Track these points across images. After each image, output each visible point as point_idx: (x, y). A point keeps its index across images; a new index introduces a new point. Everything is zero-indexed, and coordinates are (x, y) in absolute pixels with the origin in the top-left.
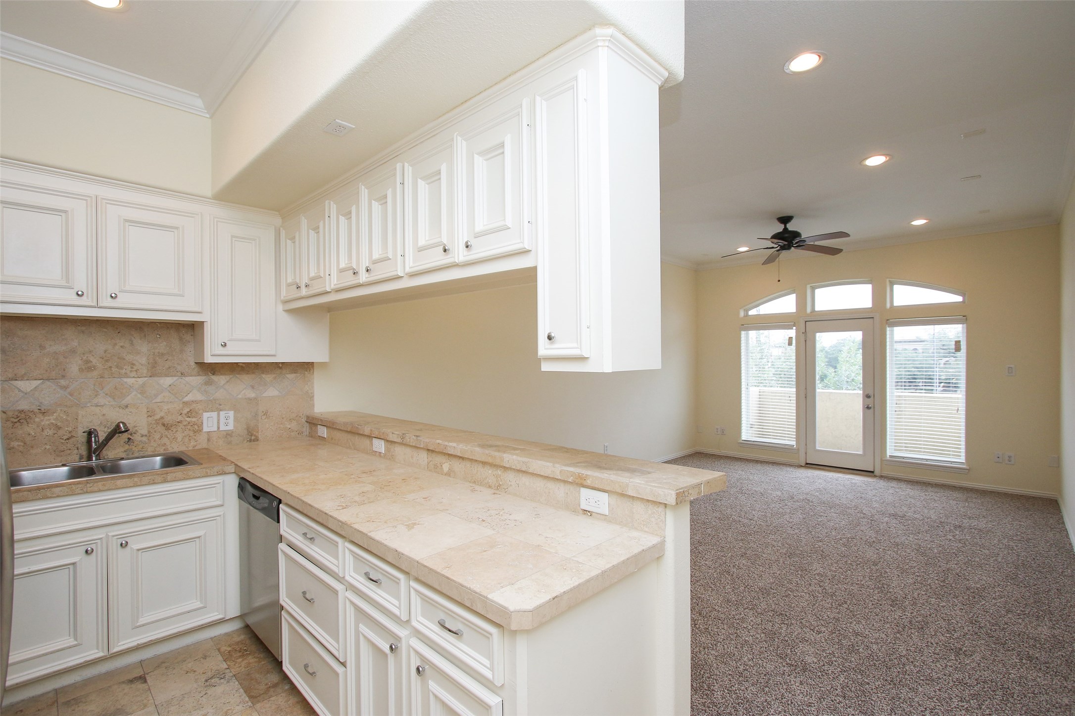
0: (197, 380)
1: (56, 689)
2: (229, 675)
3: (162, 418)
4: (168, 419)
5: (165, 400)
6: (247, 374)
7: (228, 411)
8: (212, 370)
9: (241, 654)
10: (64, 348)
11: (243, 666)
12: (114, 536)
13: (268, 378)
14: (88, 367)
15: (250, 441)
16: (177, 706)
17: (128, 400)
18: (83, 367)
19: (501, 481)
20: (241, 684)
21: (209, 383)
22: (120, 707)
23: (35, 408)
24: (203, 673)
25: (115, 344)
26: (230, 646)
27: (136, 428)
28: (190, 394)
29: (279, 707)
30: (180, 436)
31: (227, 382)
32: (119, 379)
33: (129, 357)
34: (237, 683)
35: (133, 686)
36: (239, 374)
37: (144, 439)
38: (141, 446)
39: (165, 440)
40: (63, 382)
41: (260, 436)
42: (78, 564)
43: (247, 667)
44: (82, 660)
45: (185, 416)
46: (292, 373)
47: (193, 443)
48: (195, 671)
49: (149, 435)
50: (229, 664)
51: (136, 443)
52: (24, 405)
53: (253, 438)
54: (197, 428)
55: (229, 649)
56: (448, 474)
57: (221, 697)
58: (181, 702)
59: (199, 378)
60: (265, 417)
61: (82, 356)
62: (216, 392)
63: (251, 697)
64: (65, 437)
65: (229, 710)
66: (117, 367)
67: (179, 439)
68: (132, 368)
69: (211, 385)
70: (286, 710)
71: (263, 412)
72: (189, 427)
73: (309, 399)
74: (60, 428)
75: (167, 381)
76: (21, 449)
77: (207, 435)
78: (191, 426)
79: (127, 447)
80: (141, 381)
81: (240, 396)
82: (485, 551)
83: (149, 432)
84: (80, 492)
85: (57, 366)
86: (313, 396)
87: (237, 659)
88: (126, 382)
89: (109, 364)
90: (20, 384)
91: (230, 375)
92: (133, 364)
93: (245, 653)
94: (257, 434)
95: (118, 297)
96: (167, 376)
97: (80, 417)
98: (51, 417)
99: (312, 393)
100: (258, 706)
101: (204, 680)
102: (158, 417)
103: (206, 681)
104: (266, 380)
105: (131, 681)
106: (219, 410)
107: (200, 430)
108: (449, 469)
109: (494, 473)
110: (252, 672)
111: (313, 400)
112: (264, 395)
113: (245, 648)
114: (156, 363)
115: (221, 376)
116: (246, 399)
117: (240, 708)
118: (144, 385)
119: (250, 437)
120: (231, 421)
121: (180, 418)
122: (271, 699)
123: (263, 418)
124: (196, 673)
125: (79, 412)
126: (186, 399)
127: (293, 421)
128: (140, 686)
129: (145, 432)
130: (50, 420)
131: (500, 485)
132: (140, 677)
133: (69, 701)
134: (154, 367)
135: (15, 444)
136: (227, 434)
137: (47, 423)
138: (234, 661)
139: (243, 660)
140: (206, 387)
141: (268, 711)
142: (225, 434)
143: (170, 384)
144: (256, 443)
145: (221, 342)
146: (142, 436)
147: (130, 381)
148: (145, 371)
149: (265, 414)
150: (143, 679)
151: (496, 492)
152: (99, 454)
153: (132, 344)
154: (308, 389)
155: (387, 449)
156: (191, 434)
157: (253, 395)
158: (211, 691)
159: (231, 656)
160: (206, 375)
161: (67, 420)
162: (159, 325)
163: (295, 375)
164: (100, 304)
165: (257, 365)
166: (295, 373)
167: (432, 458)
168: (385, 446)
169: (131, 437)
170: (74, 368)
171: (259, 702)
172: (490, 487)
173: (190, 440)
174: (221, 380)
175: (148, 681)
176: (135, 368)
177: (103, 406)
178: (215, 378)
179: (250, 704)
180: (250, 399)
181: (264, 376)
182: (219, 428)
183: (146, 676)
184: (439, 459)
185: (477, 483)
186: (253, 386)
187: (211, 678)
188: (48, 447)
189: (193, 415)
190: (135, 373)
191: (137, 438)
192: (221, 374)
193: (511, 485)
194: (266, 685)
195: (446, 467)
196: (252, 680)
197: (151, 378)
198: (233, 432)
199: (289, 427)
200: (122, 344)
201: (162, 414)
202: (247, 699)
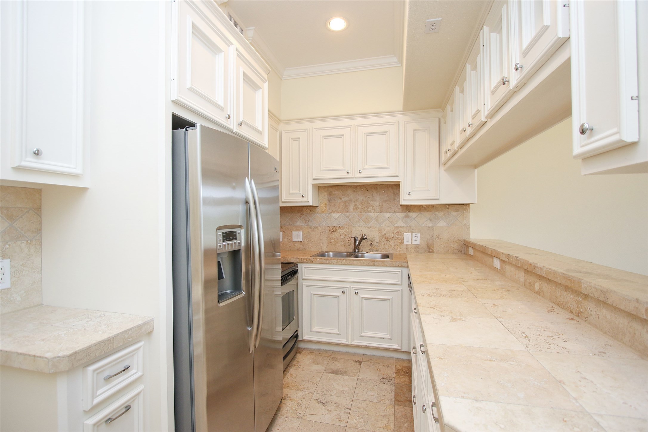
0: (401, 215)
1: (333, 351)
2: (393, 381)
3: (385, 234)
4: (388, 235)
5: (387, 225)
6: (428, 212)
7: (417, 233)
8: (409, 210)
9: (404, 373)
10: (348, 199)
11: (401, 381)
12: (353, 288)
13: (440, 214)
14: (356, 208)
15: (429, 252)
16: (365, 384)
17: (371, 224)
18: (354, 208)
19: (582, 308)
20: (395, 389)
21: (407, 217)
22: (347, 370)
23: (338, 226)
24: (383, 374)
25: (366, 196)
26: (401, 367)
27: (374, 239)
28: (398, 223)
29: (405, 415)
30: (393, 245)
31: (417, 216)
32: (368, 214)
33: (371, 203)
34: (394, 388)
35: (355, 364)
36: (423, 212)
37: (377, 244)
38: (376, 248)
39: (386, 246)
40: (347, 214)
41: (434, 250)
42: (340, 297)
43: (403, 383)
44: (340, 342)
45: (395, 235)
46: (455, 212)
47: (399, 250)
48: (380, 371)
49: (379, 243)
50: (396, 375)
51: (374, 246)
52: (335, 224)
53: (430, 251)
54: (401, 242)
55: (400, 368)
56: (538, 293)
57: (384, 391)
58: (367, 383)
59: (402, 213)
60: (438, 238)
61: (354, 202)
62: (411, 222)
63: (396, 400)
64: (348, 240)
65: (383, 400)
66: (367, 207)
67: (393, 246)
68: (373, 208)
69: (408, 218)
70: (409, 419)
71: (437, 235)
72: (397, 240)
73: (467, 229)
74: (346, 235)
75: (388, 215)
76: (334, 243)
77: (406, 246)
78: (398, 240)
79: (370, 247)
80: (376, 214)
81: (423, 225)
82: (490, 361)
83: (379, 241)
84: (341, 263)
85: (345, 207)
86: (469, 227)
87: (401, 375)
88: (370, 215)
89: (364, 206)
90: (334, 215)
91: (418, 212)
92: (373, 206)
93: (406, 374)
94: (433, 249)
95: (362, 173)
96: (387, 212)
97: (353, 231)
98: (343, 230)
99: (468, 225)
100: (397, 407)
101: (381, 377)
102: (383, 234)
103: (382, 379)
104: (439, 216)
105: (356, 361)
106: (412, 232)
107: (403, 243)
108: (539, 289)
109: (576, 298)
110: (404, 386)
111: (469, 230)
112: (437, 225)
113: (407, 372)
114: (382, 205)
115: (414, 213)
116: (426, 227)
117: (388, 402)
118: (377, 217)
119: (429, 250)
120: (418, 239)
121: (393, 235)
122: (405, 407)
123: (437, 239)
124: (380, 372)
125: (353, 228)
126: (396, 225)
127: (455, 243)
128: (357, 365)
129: (378, 241)
130: (343, 231)
131: (580, 312)
132: (360, 361)
133: (334, 358)
134: (382, 208)
135: (332, 241)
136: (416, 246)
137: (342, 232)
138: (399, 376)
139: (403, 378)
140: (406, 219)
141: (400, 413)
142: (415, 246)
143: (388, 217)
144: (432, 254)
145: (408, 192)
146: (377, 243)
147: (372, 214)
148: (378, 210)
149: (438, 237)
150: (360, 363)
151: (576, 318)
152: (358, 249)
153: (373, 196)
154: (466, 222)
155: (502, 267)
156: (398, 244)
157: (431, 225)
158: (382, 385)
159: (399, 372)
160: (405, 212)
161: (349, 232)
162: (384, 186)
163: (457, 213)
164: (356, 176)
165: (433, 206)
166: (457, 212)
167: (528, 277)
168: (500, 264)
169: (372, 243)
170: (351, 208)
171: (398, 404)
172: (571, 312)
173: (397, 247)
174: (413, 215)
175: (361, 365)
176: (374, 208)
177: (361, 226)
178: (410, 214)
179: (394, 403)
180: (429, 227)
181: (437, 213)
182: (412, 243)
183: (362, 362)
184: (532, 279)
185: (560, 305)
186: (431, 219)
187: (385, 379)
188: (342, 243)
189: (399, 234)
190: (374, 210)
191: (374, 243)
192: (414, 212)
193: (591, 315)
194: (407, 398)
195: (537, 286)
196: (401, 390)
197: (380, 213)
198: (419, 246)
199: (453, 246)
200: (369, 196)
201: (385, 232)
202: (394, 399)
